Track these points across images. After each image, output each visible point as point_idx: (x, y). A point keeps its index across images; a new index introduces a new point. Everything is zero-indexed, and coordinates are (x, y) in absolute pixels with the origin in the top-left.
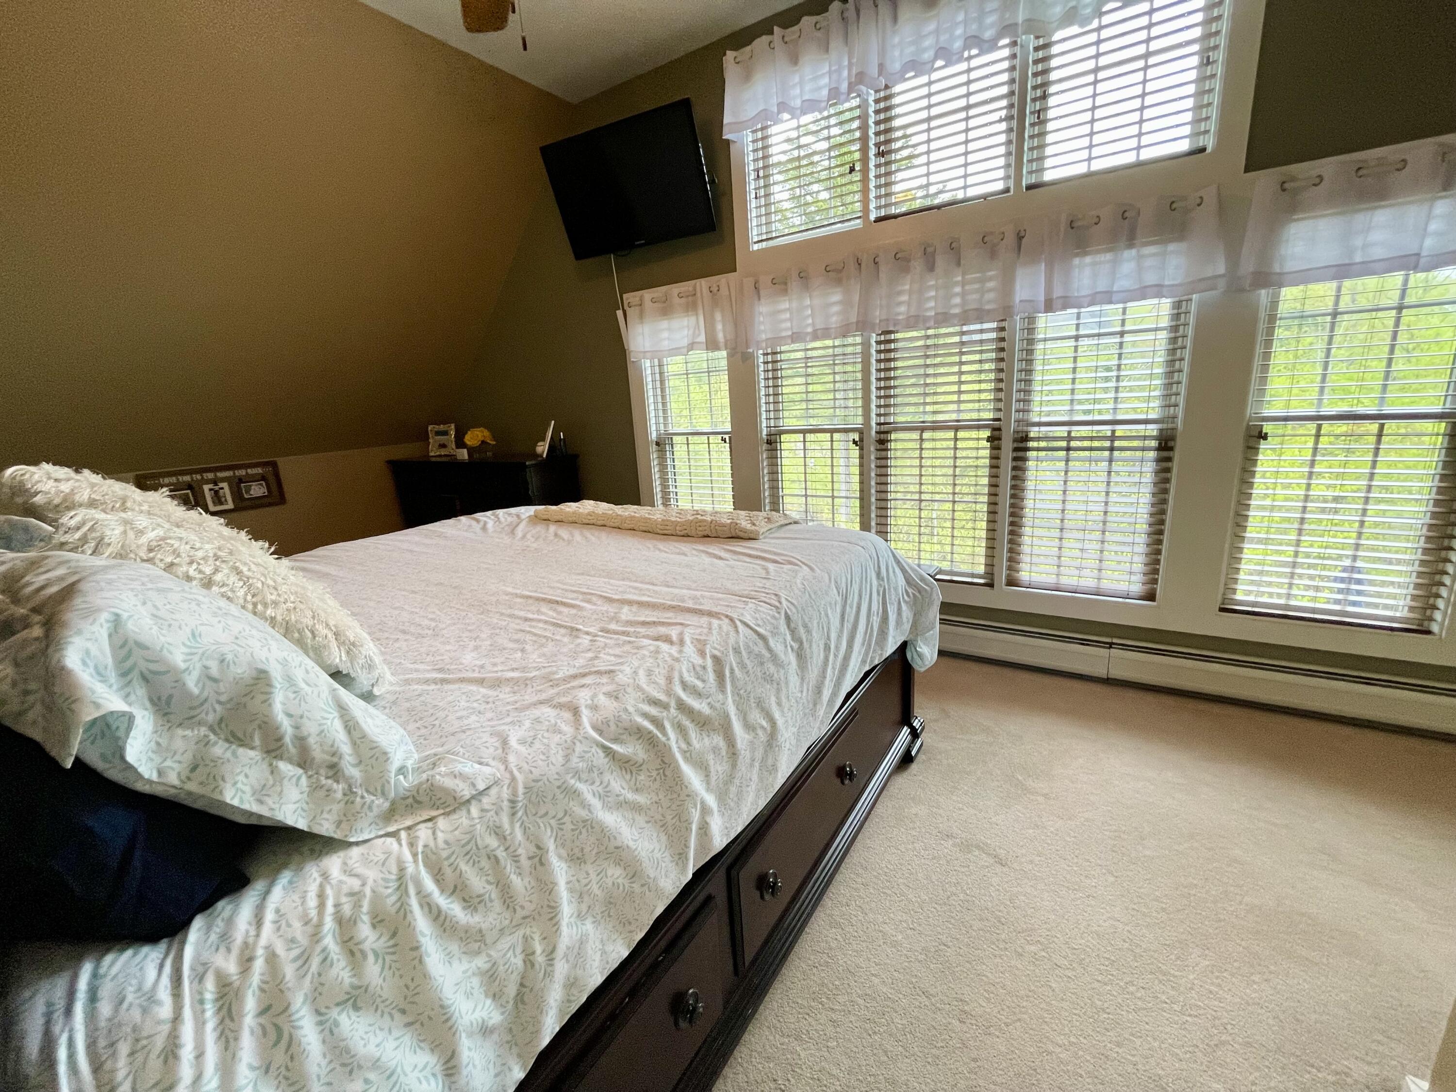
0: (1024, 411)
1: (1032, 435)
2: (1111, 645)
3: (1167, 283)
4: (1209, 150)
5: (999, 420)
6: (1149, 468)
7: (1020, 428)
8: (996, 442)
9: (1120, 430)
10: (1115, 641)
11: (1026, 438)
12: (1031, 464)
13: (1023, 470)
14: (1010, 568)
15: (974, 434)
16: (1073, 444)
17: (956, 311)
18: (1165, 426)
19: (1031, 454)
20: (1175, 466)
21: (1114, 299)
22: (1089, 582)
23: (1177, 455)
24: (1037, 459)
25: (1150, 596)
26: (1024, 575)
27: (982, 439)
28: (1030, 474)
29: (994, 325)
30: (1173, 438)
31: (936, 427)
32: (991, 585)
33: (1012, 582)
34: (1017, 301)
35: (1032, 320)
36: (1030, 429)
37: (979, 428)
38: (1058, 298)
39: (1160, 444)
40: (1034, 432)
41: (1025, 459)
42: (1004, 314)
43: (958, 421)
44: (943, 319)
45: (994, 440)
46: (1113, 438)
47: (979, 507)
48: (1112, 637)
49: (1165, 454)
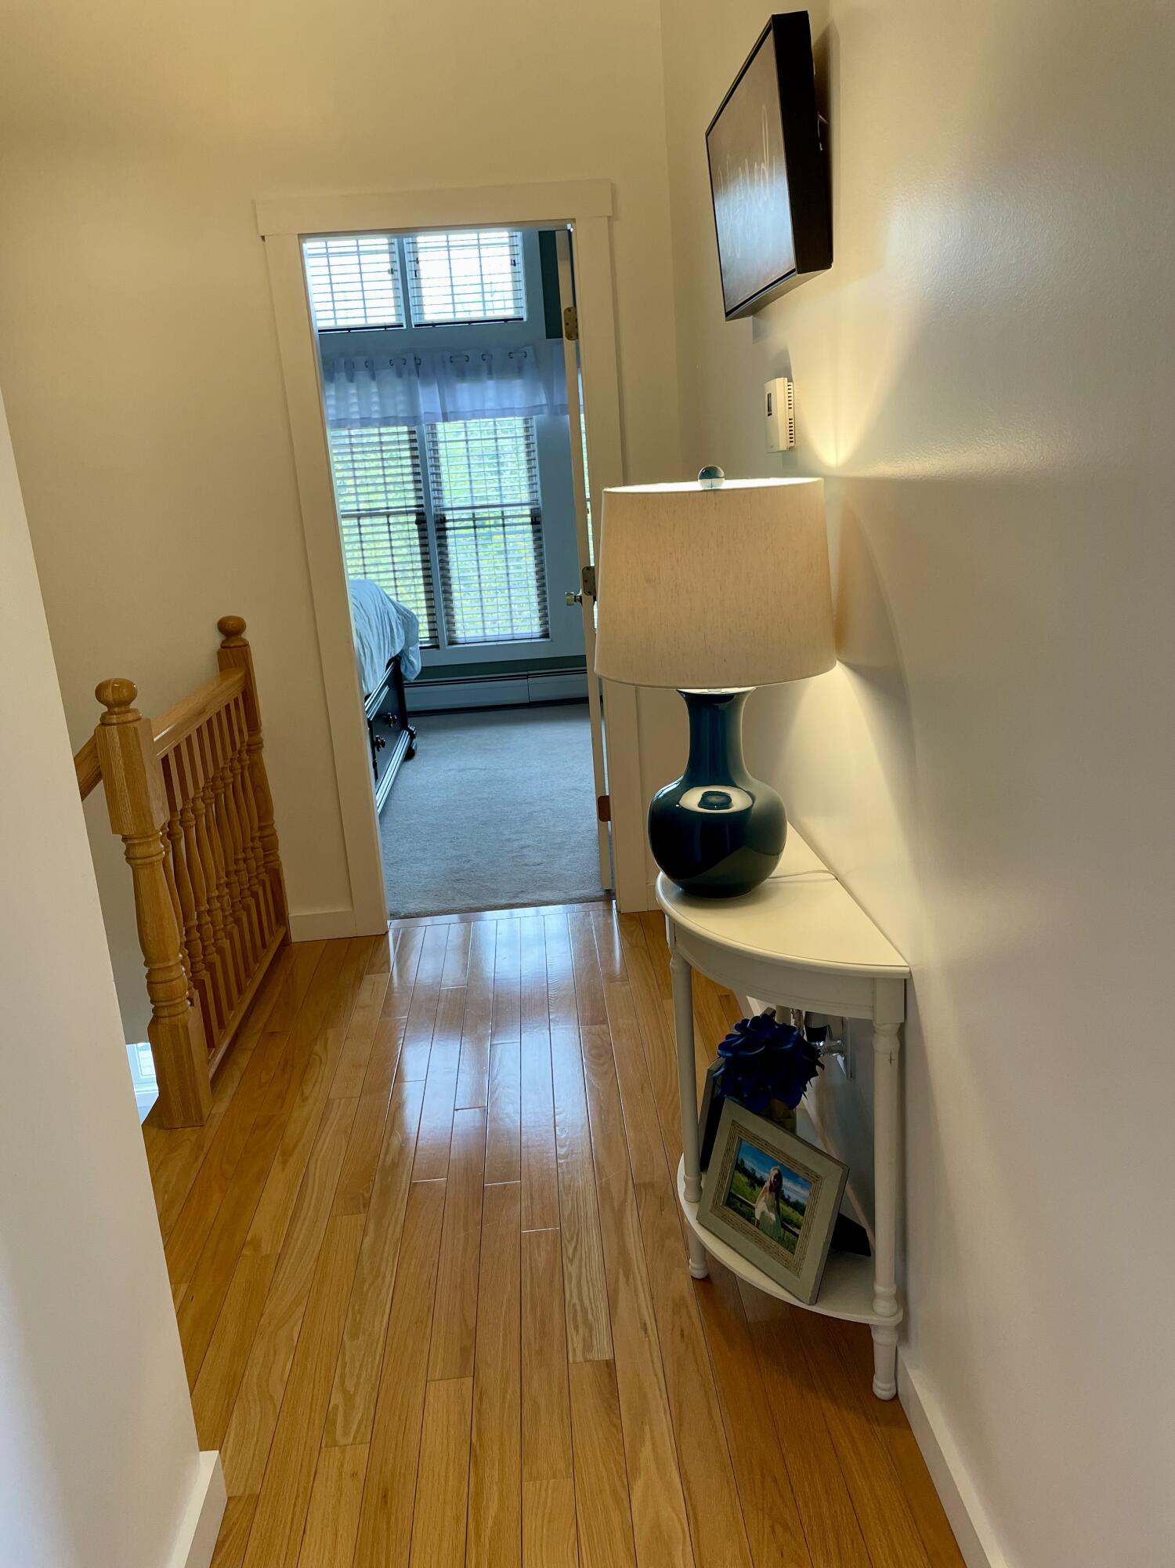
0: (439, 498)
1: (447, 518)
2: (527, 676)
3: (516, 406)
4: (525, 320)
5: (422, 506)
6: (529, 536)
7: (438, 512)
8: (422, 525)
9: (508, 511)
10: (530, 672)
11: (444, 520)
12: (450, 541)
13: (446, 546)
14: (449, 630)
15: (402, 519)
16: (478, 523)
17: (376, 416)
18: (532, 507)
19: (449, 533)
20: (544, 534)
21: (487, 414)
22: (506, 632)
23: (543, 526)
24: (455, 536)
25: (545, 635)
26: (460, 635)
27: (412, 522)
28: (451, 549)
29: (405, 429)
30: (539, 516)
31: (372, 514)
32: (437, 647)
33: (452, 642)
34: (423, 412)
35: (433, 426)
36: (446, 512)
37: (407, 513)
38: (450, 412)
39: (532, 520)
40: (449, 515)
41: (445, 537)
42: (413, 420)
43: (388, 508)
44: (365, 422)
45: (421, 522)
46: (503, 518)
47: (416, 581)
48: (527, 671)
49: (537, 526)
